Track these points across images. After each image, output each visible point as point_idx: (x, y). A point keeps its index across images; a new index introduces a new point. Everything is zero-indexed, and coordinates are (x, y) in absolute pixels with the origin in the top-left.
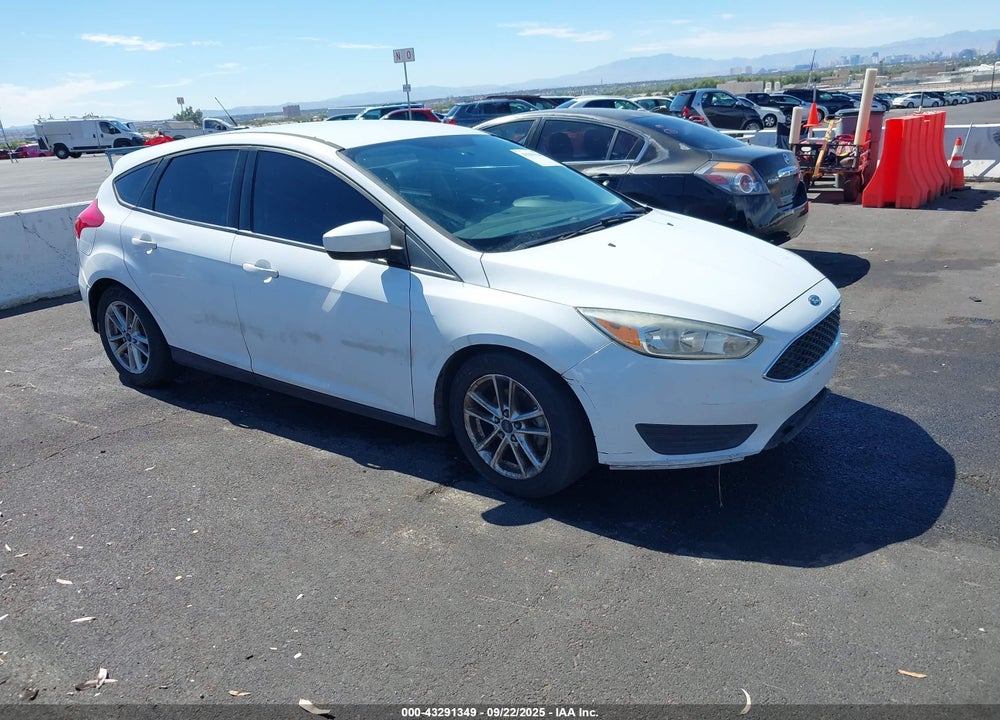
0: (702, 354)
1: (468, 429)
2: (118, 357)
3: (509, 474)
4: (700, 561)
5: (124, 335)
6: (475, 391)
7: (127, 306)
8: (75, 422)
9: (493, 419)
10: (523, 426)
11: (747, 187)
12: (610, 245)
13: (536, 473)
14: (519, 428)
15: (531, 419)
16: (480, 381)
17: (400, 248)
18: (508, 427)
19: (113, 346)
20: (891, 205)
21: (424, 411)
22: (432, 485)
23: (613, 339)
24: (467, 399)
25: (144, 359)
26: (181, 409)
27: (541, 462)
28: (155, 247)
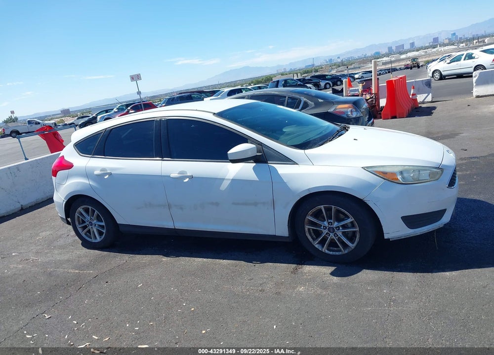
0: (419, 181)
1: (308, 235)
2: (84, 235)
3: (334, 253)
4: (448, 273)
5: (87, 223)
6: (311, 216)
7: (90, 207)
8: (77, 271)
9: (322, 227)
10: (341, 228)
11: (352, 114)
12: (355, 139)
13: (351, 250)
14: (339, 230)
15: (346, 224)
16: (314, 210)
17: (261, 154)
18: (331, 230)
19: (80, 230)
20: (394, 117)
21: (282, 230)
22: (294, 266)
23: (385, 179)
24: (306, 220)
25: (100, 233)
26: (131, 255)
27: (353, 243)
28: (110, 174)
